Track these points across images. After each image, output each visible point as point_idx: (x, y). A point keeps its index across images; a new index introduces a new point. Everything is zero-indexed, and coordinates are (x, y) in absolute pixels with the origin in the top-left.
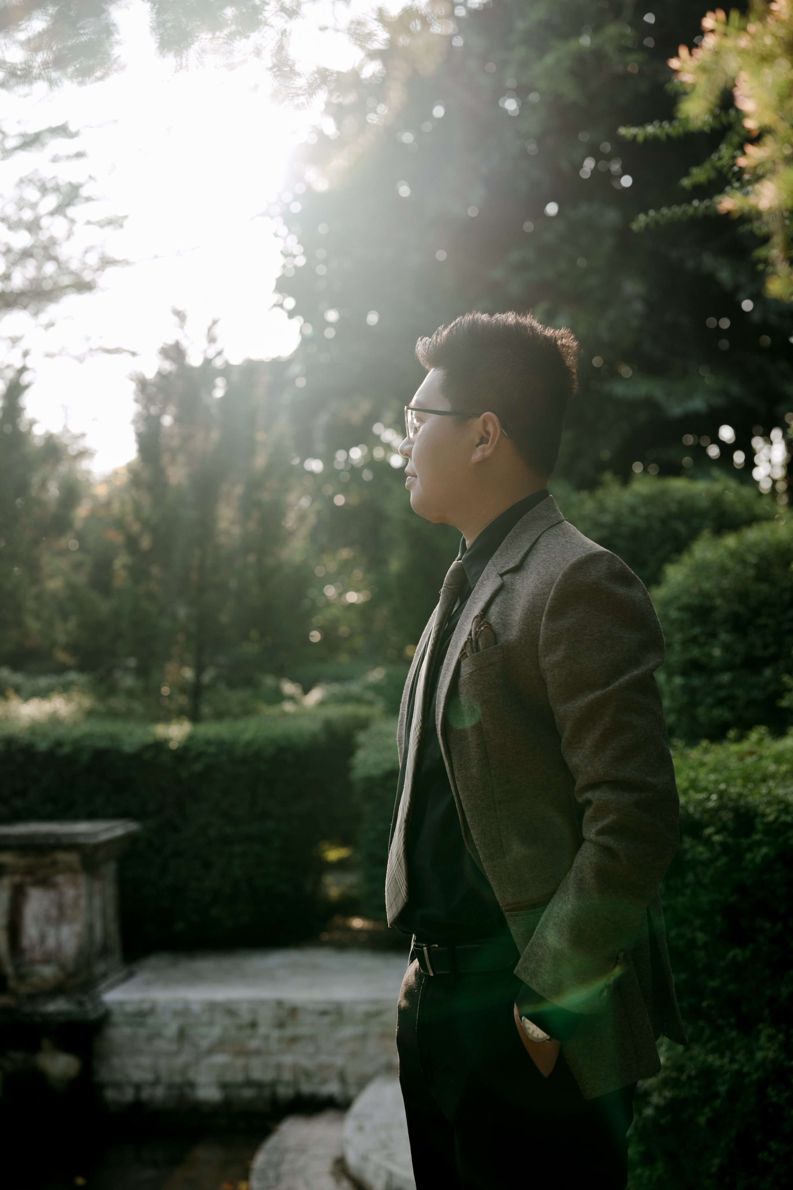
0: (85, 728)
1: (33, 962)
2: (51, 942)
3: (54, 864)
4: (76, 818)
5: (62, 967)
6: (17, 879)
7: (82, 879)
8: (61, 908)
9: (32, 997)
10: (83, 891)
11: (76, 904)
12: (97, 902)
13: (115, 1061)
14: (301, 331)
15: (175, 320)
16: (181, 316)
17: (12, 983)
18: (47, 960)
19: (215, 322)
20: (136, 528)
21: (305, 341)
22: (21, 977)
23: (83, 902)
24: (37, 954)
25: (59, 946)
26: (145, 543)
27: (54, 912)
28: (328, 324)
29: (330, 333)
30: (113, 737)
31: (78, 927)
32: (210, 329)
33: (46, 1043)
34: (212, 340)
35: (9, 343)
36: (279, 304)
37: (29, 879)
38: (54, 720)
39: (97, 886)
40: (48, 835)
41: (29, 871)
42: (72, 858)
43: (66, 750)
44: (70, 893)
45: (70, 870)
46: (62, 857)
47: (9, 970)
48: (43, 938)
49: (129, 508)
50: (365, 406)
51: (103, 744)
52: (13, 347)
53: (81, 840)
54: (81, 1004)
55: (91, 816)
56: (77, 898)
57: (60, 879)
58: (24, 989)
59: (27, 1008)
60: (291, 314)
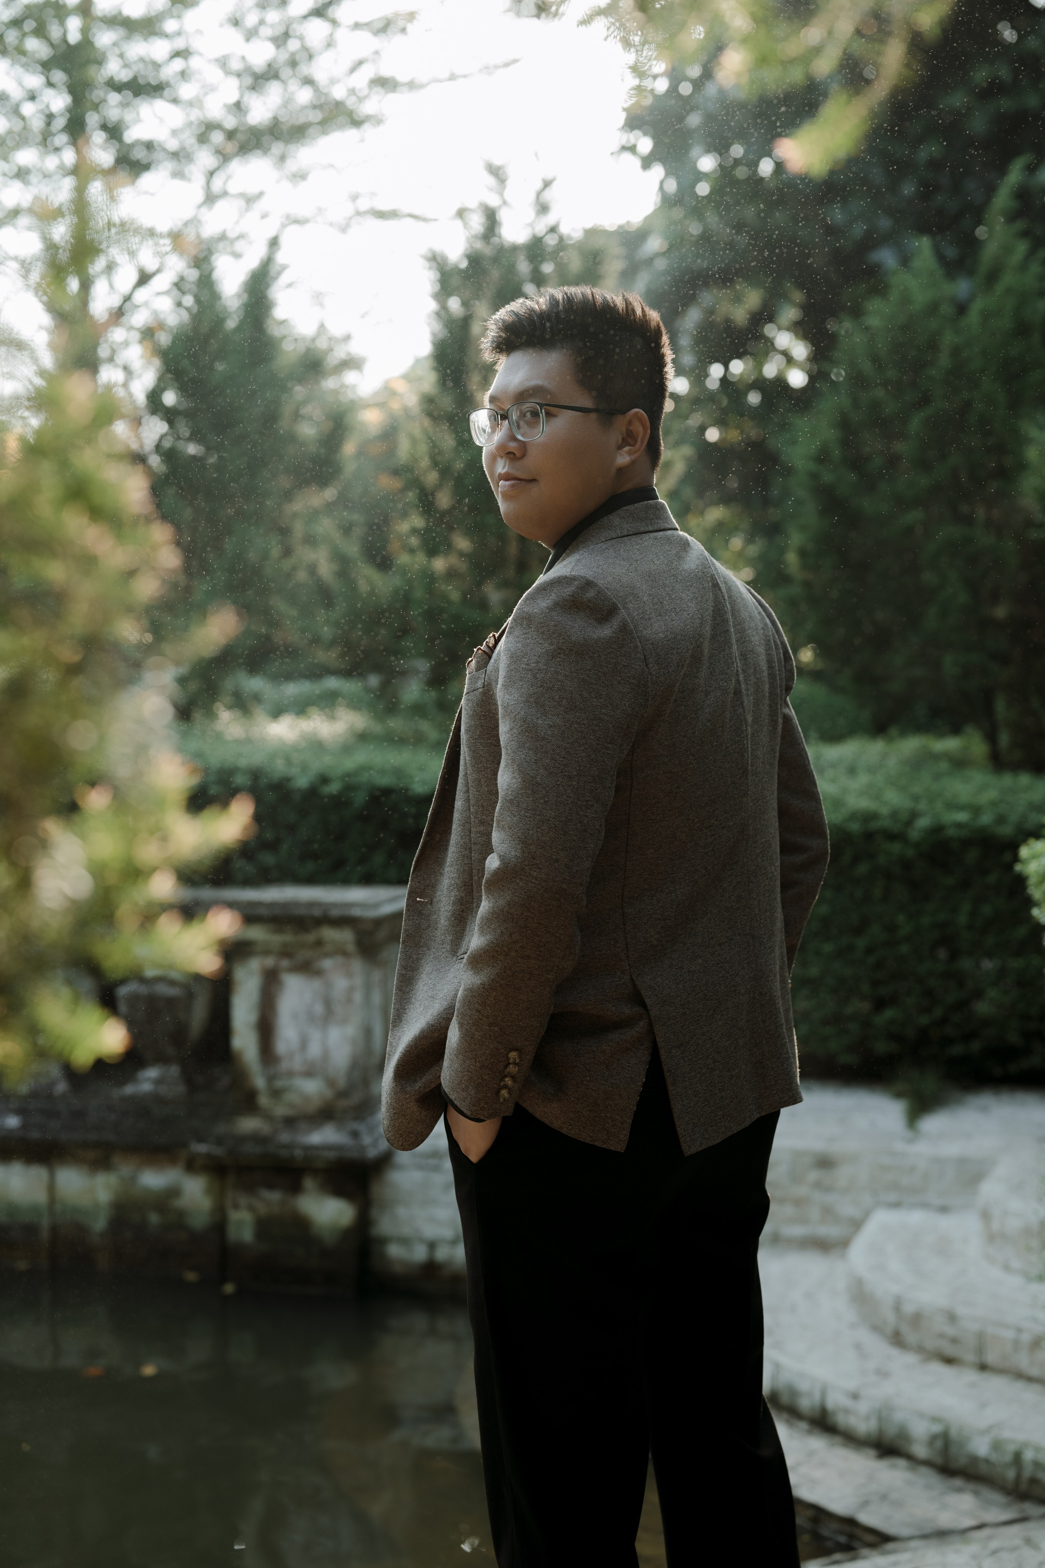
0: (361, 757)
1: (291, 1074)
2: (315, 1050)
3: (319, 943)
4: (346, 881)
5: (331, 1082)
6: (270, 962)
7: (357, 965)
8: (328, 1003)
9: (290, 1122)
10: (358, 981)
11: (349, 1000)
12: (377, 998)
13: (401, 1212)
14: (661, 188)
15: (491, 181)
16: (497, 172)
17: (263, 1100)
18: (309, 1073)
19: (547, 184)
20: (432, 478)
21: (668, 202)
22: (276, 1094)
23: (358, 997)
24: (297, 1064)
25: (326, 1056)
26: (444, 500)
27: (319, 1009)
28: (700, 176)
29: (703, 189)
30: (398, 772)
31: (351, 1030)
32: (539, 194)
33: (309, 1183)
34: (543, 208)
35: (242, 203)
36: (629, 145)
37: (285, 963)
38: (317, 745)
39: (377, 975)
40: (311, 905)
41: (285, 952)
42: (345, 937)
43: (334, 788)
44: (340, 983)
45: (340, 951)
46: (330, 934)
47: (259, 1082)
48: (304, 1044)
49: (423, 448)
50: (753, 298)
51: (385, 781)
52: (247, 210)
53: (357, 912)
54: (355, 1134)
55: (368, 880)
56: (351, 989)
57: (327, 964)
58: (280, 1111)
59: (285, 1137)
60: (647, 163)
